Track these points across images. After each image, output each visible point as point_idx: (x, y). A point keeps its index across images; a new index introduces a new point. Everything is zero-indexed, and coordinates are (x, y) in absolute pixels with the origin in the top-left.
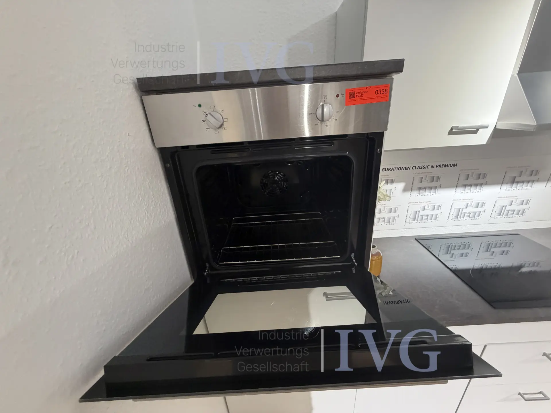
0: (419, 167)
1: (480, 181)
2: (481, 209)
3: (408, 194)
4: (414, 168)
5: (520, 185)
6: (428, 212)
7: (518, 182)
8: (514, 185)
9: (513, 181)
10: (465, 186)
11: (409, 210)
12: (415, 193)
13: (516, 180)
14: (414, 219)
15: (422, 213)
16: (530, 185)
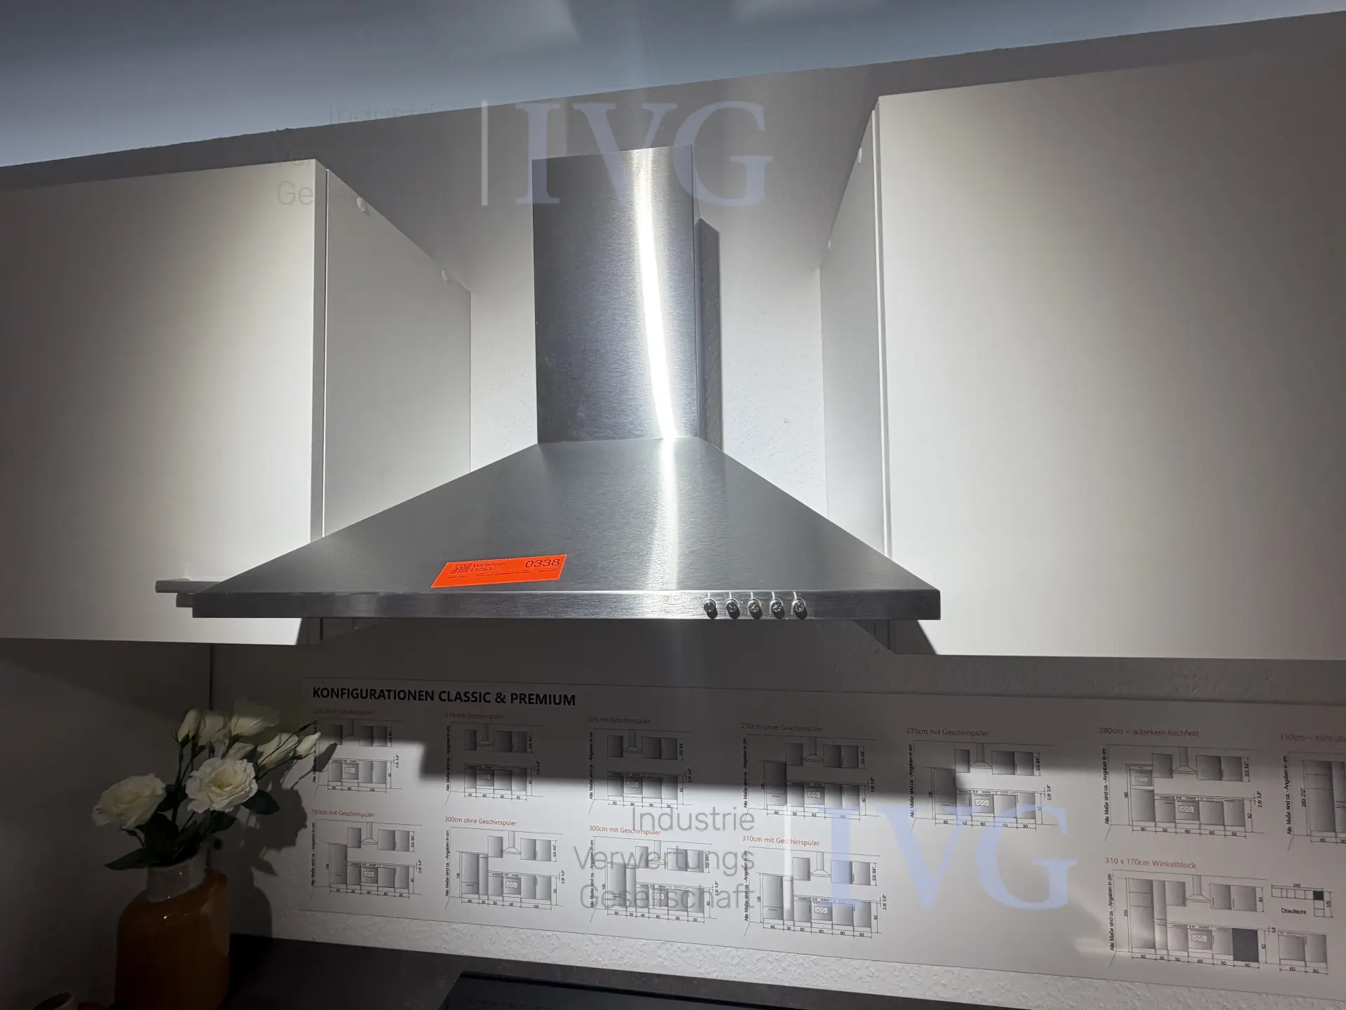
0: (458, 698)
1: (666, 767)
2: (703, 880)
3: (438, 788)
4: (446, 696)
6: (514, 863)
7: (801, 788)
8: (791, 798)
9: (782, 780)
10: (618, 779)
11: (451, 850)
12: (458, 786)
13: (793, 773)
14: (475, 887)
15: (496, 865)
16: (846, 802)
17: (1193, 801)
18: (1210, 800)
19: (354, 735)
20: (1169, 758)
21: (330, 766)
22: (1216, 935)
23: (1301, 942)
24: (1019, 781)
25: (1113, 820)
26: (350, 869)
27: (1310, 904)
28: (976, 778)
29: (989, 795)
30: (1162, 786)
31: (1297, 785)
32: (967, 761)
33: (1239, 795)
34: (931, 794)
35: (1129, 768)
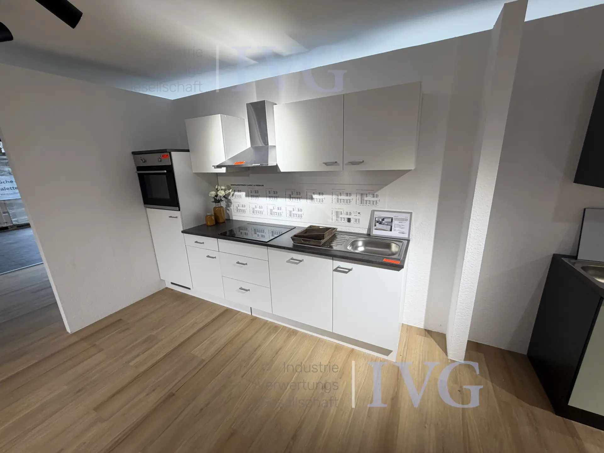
0: (249, 185)
1: (276, 195)
2: (281, 211)
3: (247, 198)
4: (248, 185)
5: (294, 199)
6: (258, 209)
7: (293, 198)
8: (291, 199)
9: (290, 197)
10: (270, 197)
11: (250, 207)
12: (250, 198)
13: (292, 196)
14: (253, 212)
15: (255, 209)
16: (298, 200)
17: (344, 200)
18: (346, 199)
19: (236, 191)
20: (341, 193)
21: (234, 195)
22: (346, 219)
23: (356, 220)
24: (321, 197)
25: (333, 202)
26: (238, 210)
27: (358, 214)
28: (315, 196)
29: (317, 199)
30: (340, 197)
31: (357, 197)
32: (314, 193)
33: (350, 199)
34: (309, 199)
35: (335, 195)
